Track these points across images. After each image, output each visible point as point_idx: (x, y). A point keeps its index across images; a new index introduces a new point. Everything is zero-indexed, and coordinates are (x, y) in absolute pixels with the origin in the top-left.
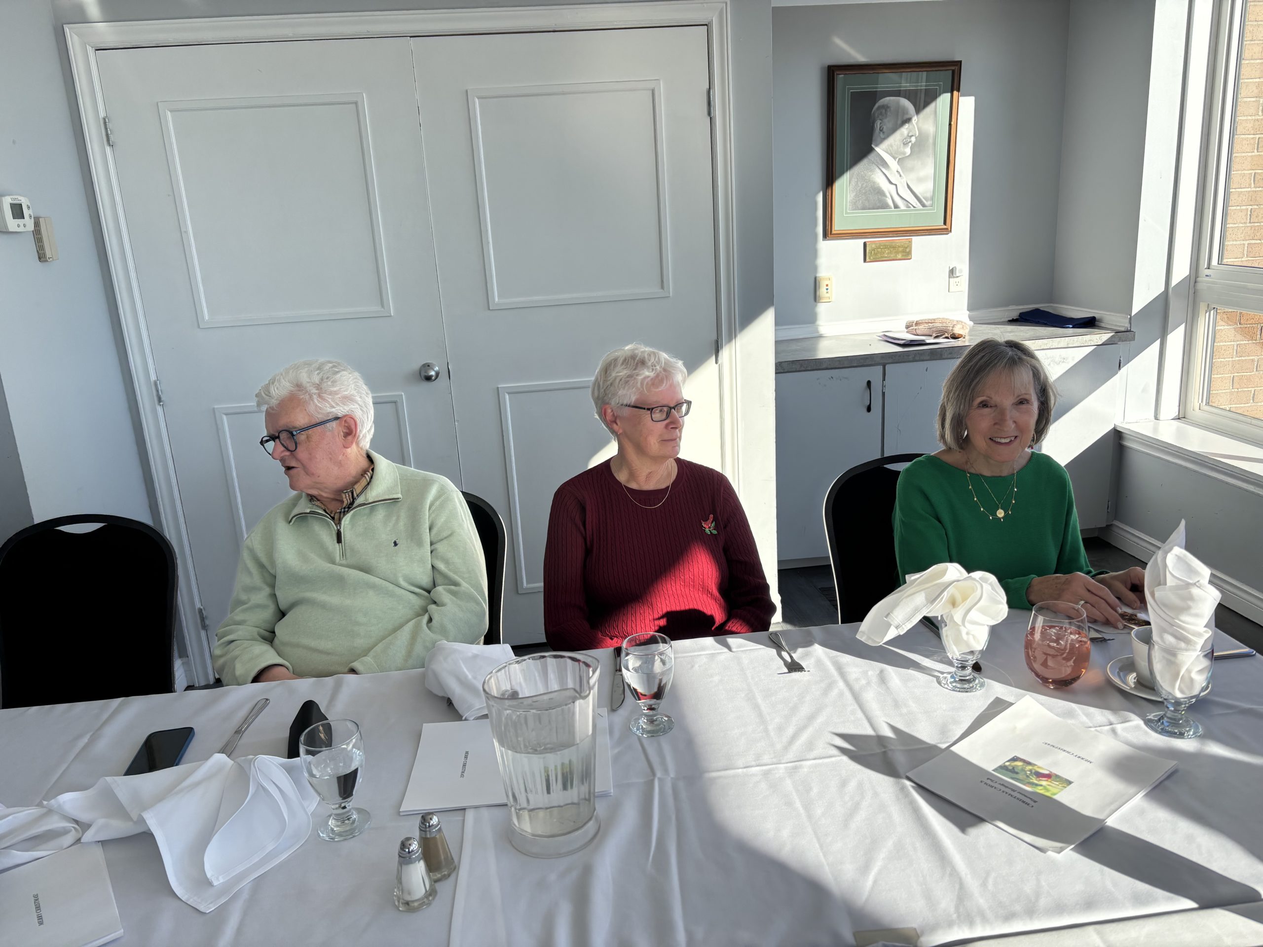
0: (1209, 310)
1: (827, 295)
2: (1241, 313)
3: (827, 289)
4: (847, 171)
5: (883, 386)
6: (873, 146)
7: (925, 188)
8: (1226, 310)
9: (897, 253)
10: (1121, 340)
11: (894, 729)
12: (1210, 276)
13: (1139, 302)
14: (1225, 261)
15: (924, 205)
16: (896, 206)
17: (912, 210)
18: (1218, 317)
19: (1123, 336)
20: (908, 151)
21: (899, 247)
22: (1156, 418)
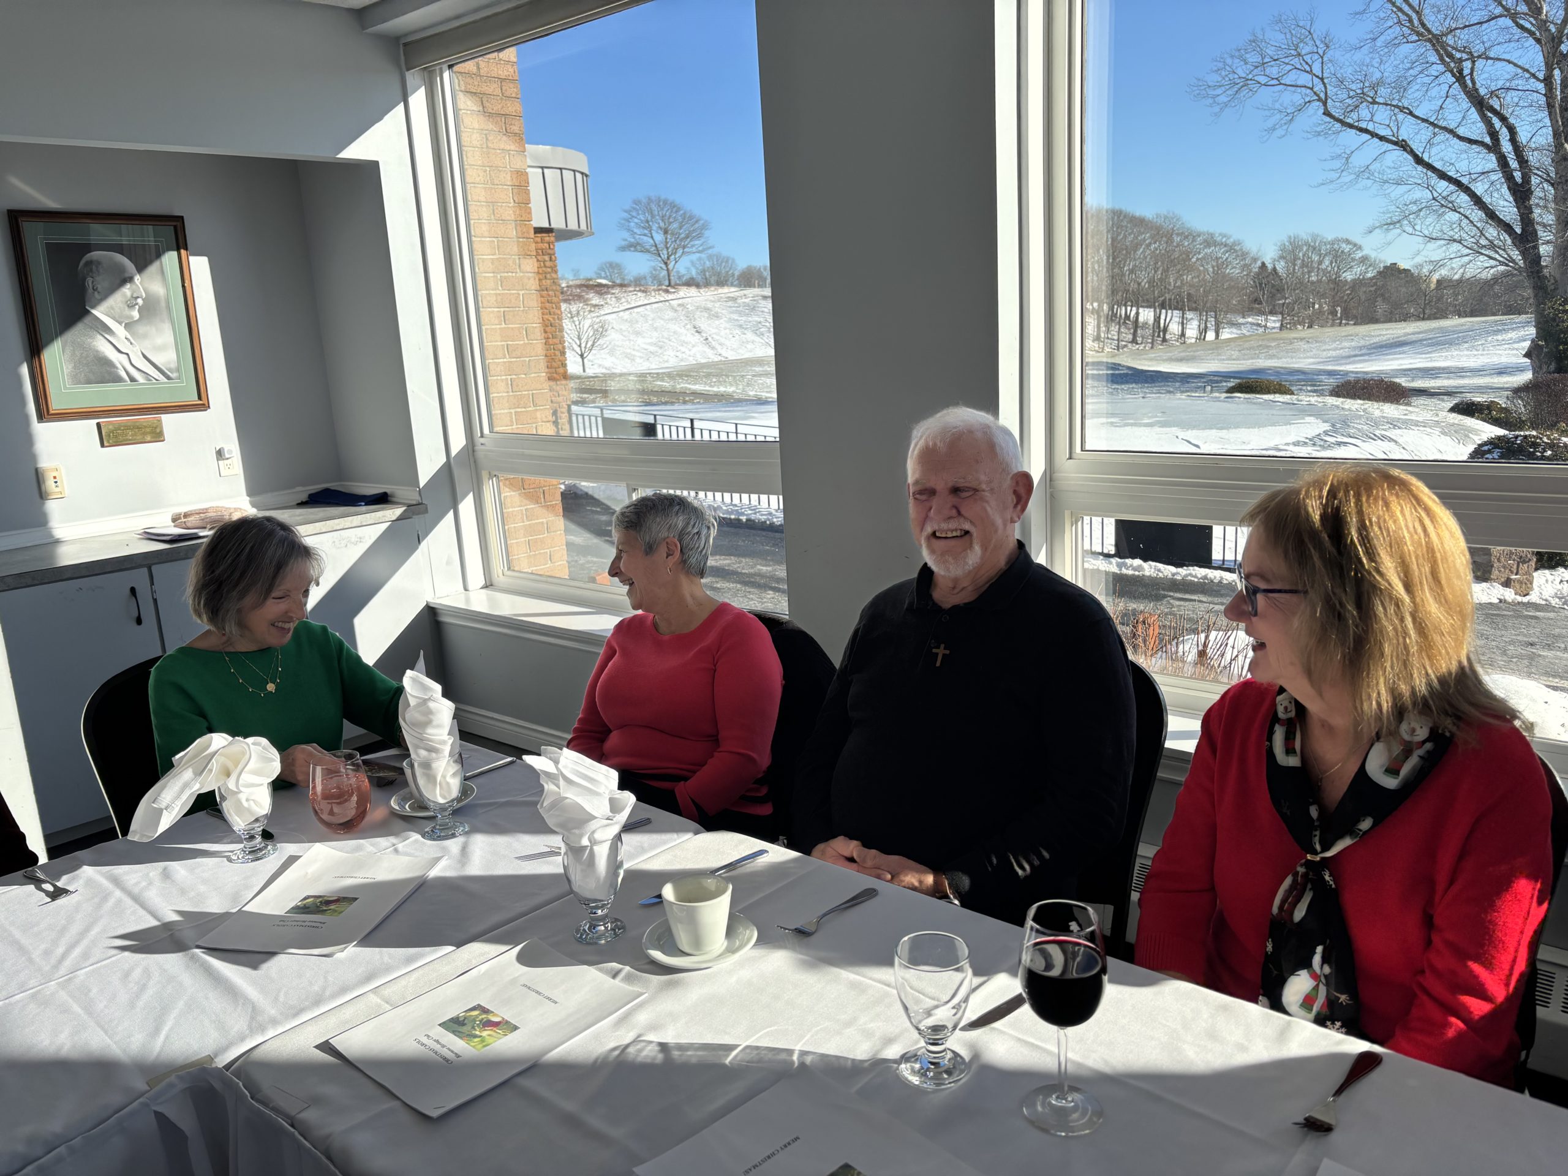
0: (491, 477)
1: (57, 490)
2: (522, 479)
3: (56, 482)
4: (57, 337)
5: (153, 592)
6: (87, 308)
7: (167, 357)
8: (509, 476)
9: (145, 434)
10: (414, 513)
11: (180, 913)
12: (486, 444)
13: (425, 473)
14: (496, 429)
15: (168, 378)
16: (133, 379)
17: (154, 384)
18: (501, 484)
19: (415, 509)
20: (135, 314)
21: (145, 427)
22: (466, 589)
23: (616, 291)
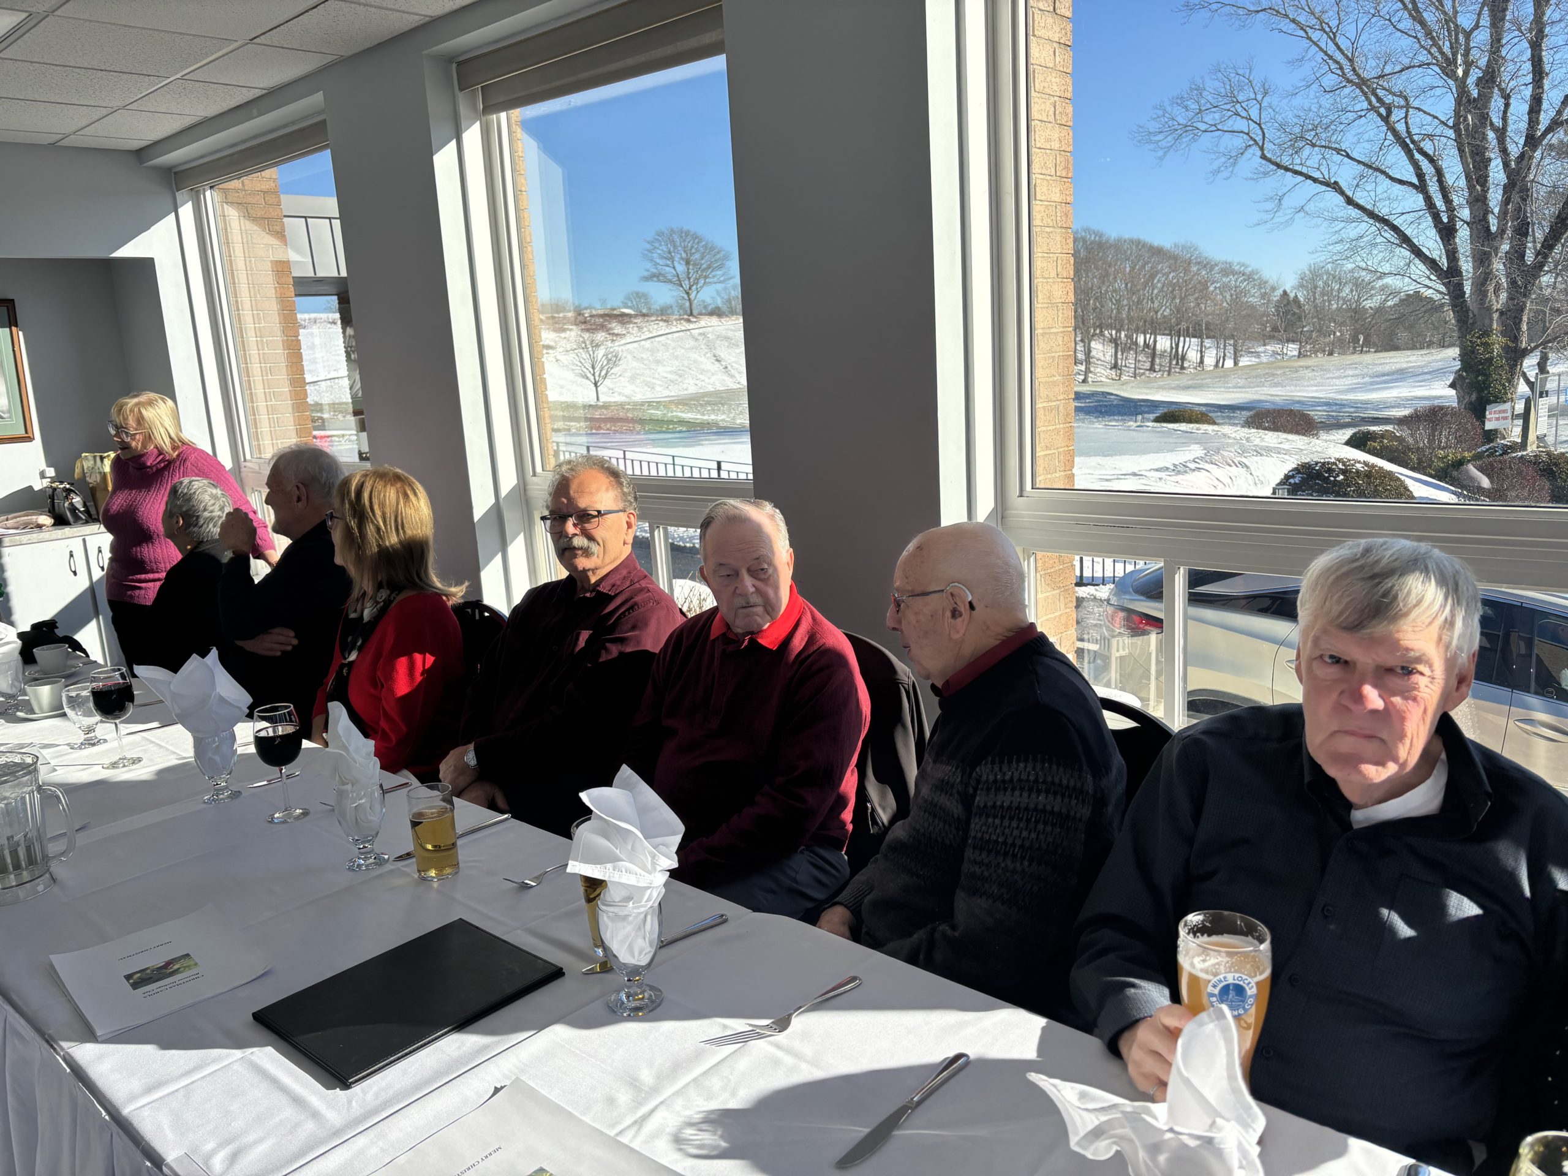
23: (638, 320)
